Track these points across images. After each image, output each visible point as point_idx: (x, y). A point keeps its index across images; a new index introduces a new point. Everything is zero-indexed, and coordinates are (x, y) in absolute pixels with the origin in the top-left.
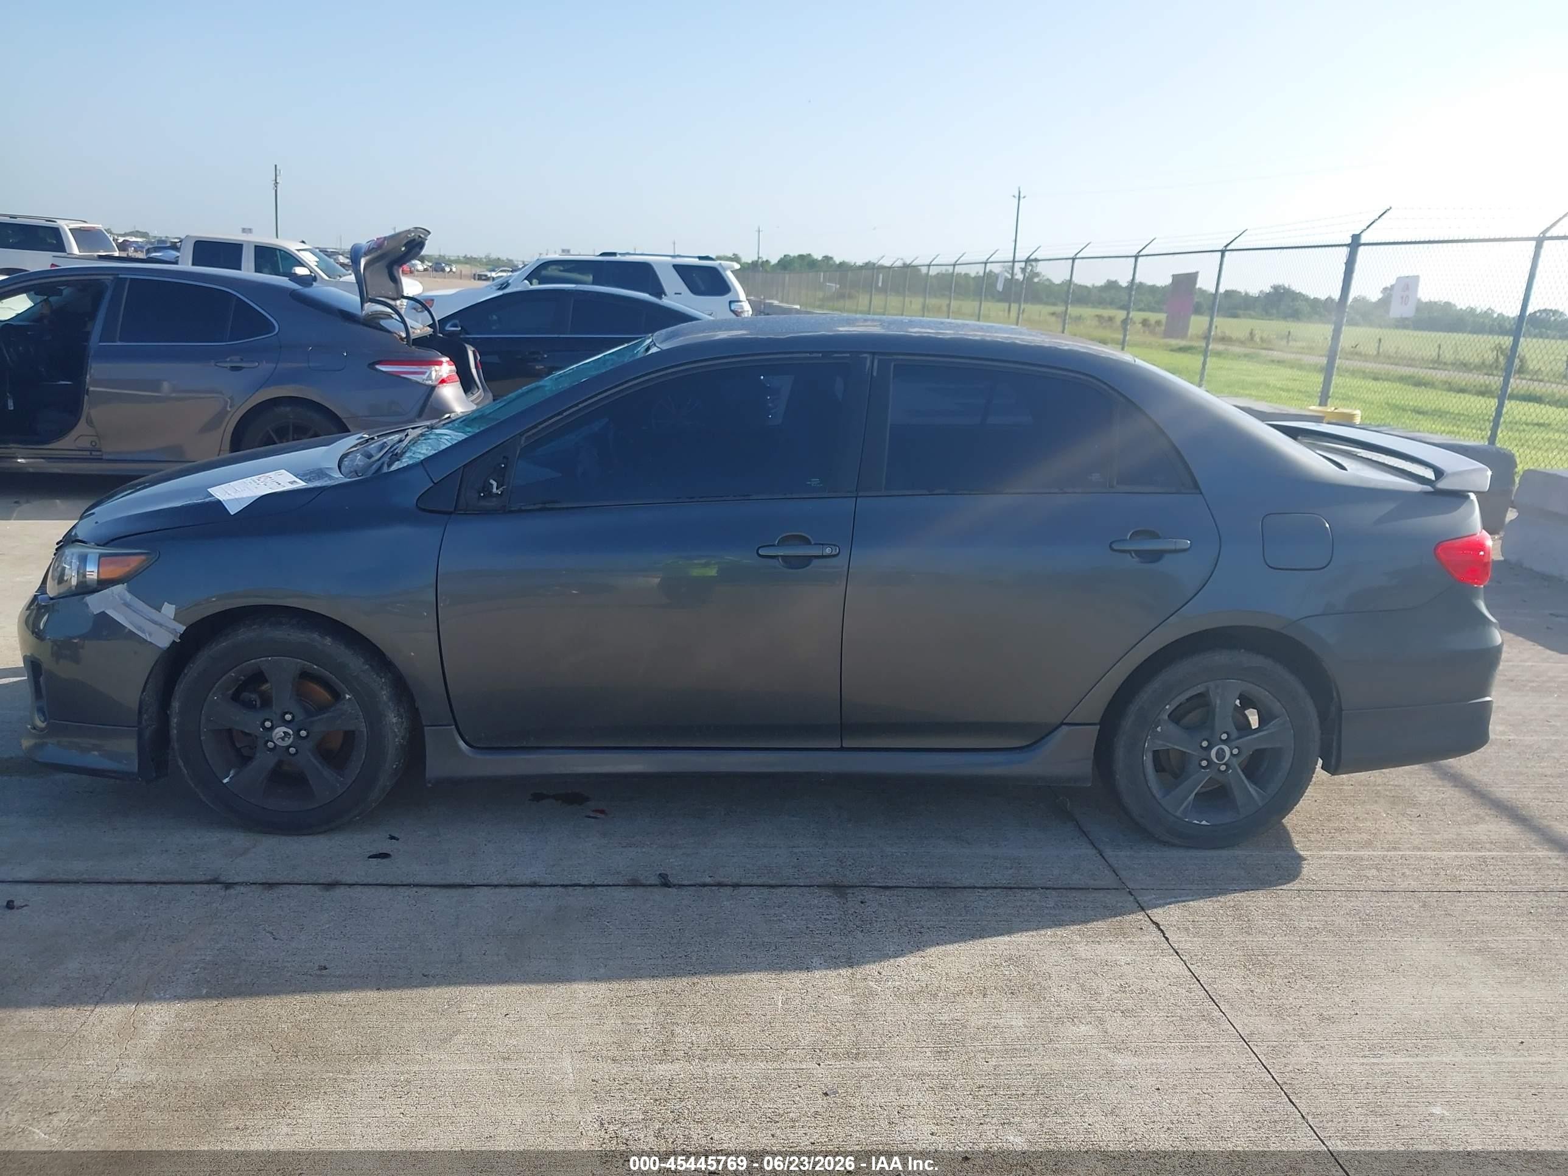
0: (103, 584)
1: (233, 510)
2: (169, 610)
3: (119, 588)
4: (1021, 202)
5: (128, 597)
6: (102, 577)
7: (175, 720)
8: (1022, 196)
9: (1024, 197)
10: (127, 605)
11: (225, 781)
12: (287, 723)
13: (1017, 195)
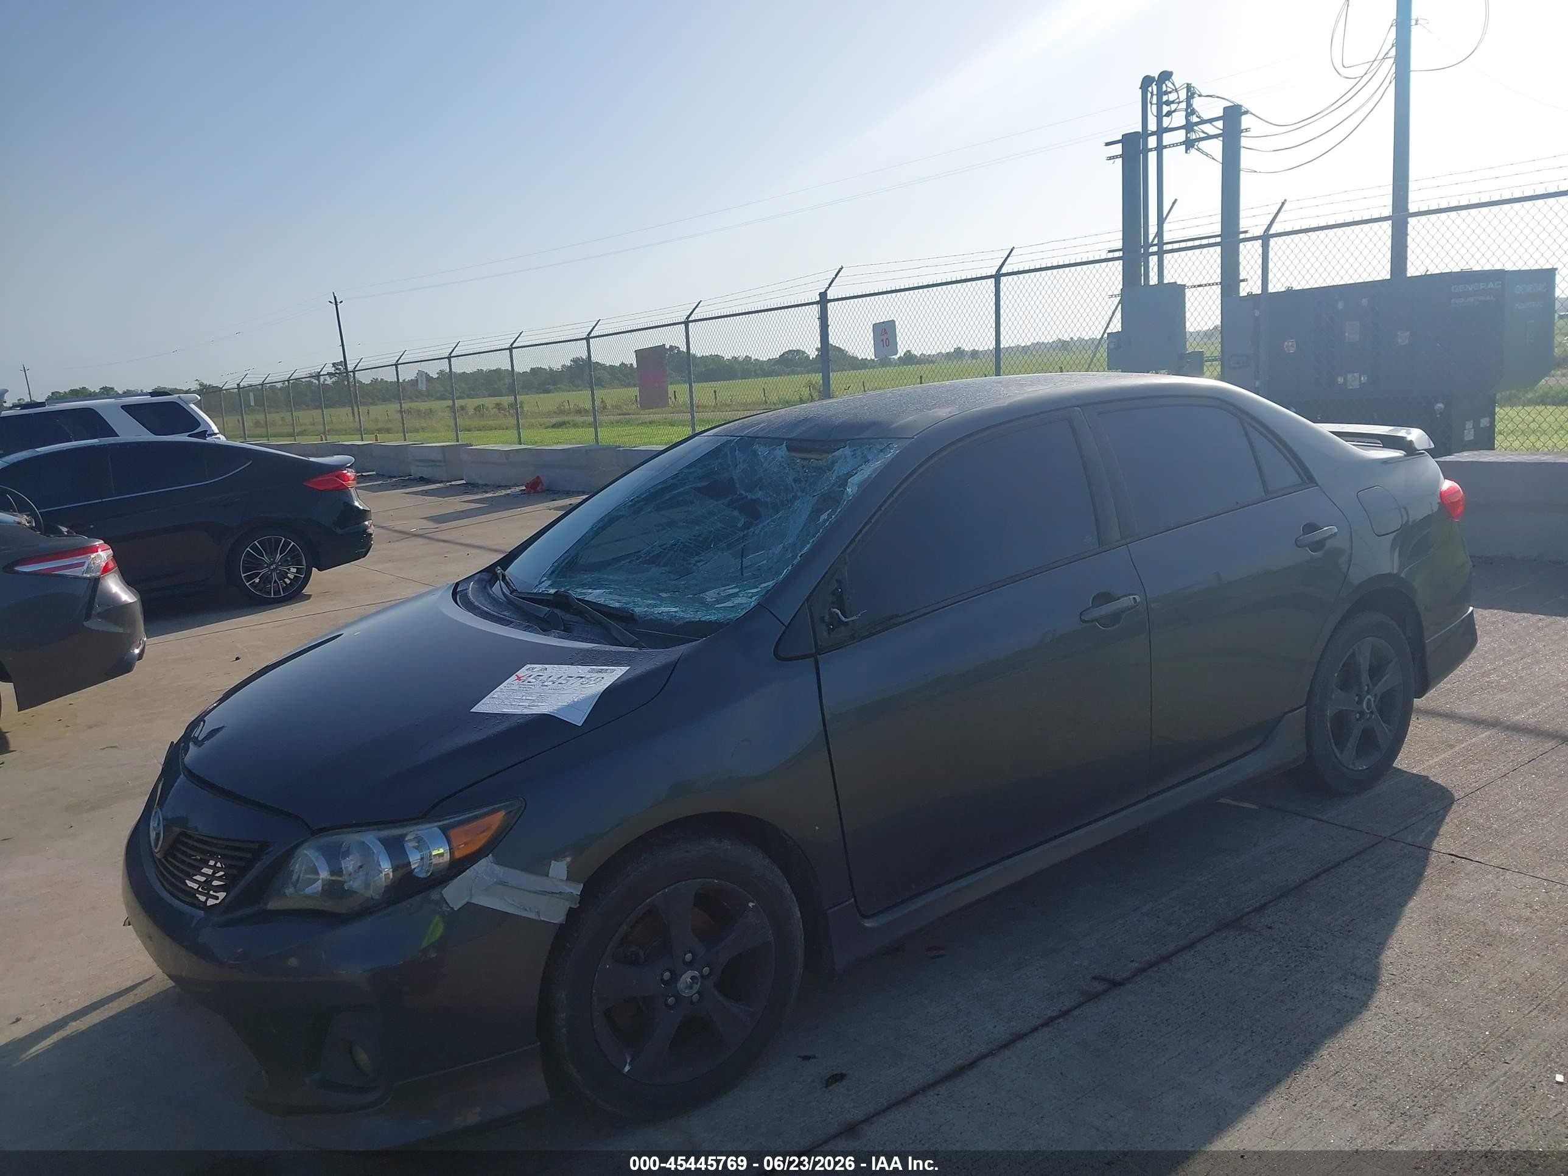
0: (457, 867)
1: (578, 720)
2: (559, 869)
3: (484, 865)
4: (338, 306)
5: (500, 871)
6: (458, 855)
7: (563, 1015)
8: (338, 301)
9: (341, 302)
10: (502, 883)
11: (627, 1068)
12: (690, 965)
13: (333, 301)
